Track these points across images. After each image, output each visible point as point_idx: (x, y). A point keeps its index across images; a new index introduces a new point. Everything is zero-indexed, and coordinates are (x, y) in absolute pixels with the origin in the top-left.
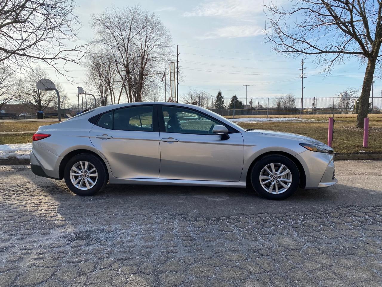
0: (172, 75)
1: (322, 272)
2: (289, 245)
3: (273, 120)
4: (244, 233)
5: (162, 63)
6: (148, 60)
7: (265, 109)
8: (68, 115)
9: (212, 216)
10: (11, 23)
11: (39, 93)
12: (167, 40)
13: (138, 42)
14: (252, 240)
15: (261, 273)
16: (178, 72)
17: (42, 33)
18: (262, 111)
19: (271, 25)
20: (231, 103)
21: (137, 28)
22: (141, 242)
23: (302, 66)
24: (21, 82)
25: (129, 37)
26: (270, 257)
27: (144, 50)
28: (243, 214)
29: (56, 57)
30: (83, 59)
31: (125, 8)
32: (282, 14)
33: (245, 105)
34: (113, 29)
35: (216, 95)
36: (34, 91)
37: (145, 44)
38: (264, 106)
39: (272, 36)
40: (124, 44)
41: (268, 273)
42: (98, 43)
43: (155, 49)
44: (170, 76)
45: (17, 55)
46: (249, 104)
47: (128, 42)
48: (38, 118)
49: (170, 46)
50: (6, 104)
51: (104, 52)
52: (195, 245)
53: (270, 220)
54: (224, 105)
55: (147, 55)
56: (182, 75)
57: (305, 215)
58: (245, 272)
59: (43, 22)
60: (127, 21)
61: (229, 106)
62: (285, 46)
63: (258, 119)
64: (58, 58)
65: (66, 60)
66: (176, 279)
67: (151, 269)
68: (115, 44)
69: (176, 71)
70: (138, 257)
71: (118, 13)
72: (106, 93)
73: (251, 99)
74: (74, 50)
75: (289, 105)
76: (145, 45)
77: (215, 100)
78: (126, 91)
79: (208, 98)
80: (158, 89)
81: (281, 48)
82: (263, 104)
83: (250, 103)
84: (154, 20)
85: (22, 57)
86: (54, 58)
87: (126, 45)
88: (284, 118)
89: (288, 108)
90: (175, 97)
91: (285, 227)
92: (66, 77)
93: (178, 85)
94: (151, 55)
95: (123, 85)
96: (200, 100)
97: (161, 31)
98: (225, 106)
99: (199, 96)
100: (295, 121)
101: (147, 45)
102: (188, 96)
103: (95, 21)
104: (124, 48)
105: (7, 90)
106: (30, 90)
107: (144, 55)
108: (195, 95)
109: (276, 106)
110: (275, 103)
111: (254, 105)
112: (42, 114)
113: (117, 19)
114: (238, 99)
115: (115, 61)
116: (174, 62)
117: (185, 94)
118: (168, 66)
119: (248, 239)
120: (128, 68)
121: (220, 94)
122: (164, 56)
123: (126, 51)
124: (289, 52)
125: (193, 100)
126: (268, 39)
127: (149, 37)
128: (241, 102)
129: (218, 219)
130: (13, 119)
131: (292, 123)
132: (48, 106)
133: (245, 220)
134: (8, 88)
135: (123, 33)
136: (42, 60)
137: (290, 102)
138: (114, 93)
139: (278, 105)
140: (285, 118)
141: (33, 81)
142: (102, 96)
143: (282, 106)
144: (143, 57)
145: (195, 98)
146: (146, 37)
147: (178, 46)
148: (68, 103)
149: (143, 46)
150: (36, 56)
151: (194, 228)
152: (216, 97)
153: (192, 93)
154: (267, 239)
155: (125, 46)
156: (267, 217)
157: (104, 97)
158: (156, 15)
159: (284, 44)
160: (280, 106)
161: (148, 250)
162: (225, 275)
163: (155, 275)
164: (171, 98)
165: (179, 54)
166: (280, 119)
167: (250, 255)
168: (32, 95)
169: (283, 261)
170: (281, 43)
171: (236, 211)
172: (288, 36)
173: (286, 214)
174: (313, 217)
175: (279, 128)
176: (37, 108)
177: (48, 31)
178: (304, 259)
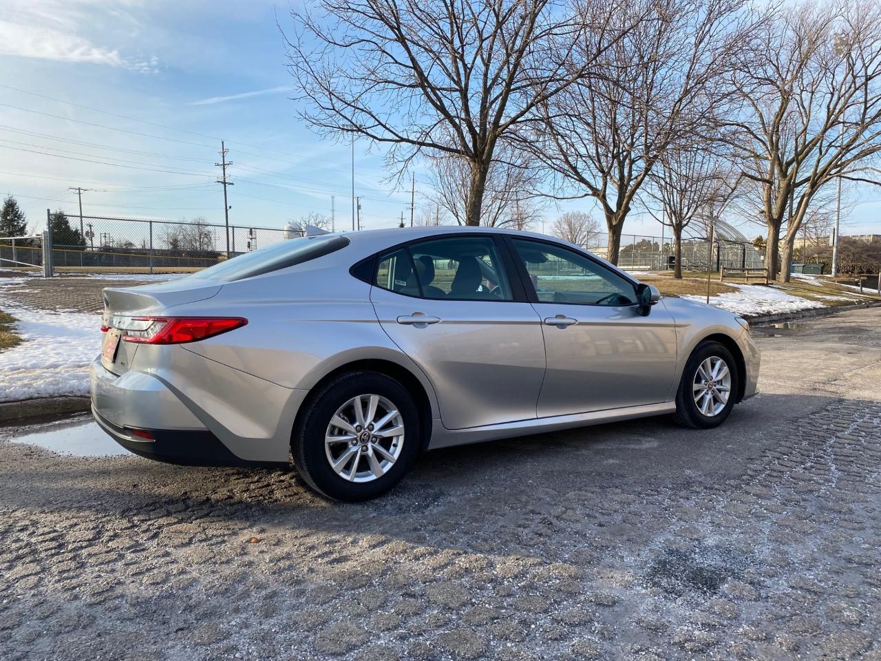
7: (139, 252)
23: (223, 157)
32: (330, 42)
75: (198, 245)
82: (134, 239)
89: (197, 251)
121: (10, 206)
137: (200, 237)
139: (172, 243)
143: (183, 246)
160: (178, 246)
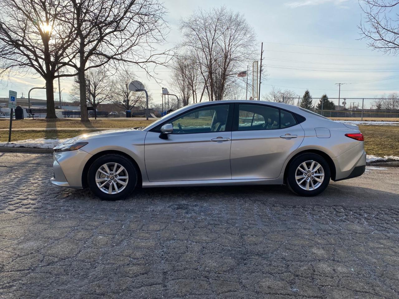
0: (255, 74)
1: (382, 250)
2: (357, 230)
3: (368, 123)
4: (317, 218)
5: (245, 62)
6: (231, 60)
8: (153, 115)
9: (289, 204)
10: (113, 32)
11: (127, 94)
12: (252, 39)
13: (222, 42)
14: (323, 224)
15: (327, 245)
16: (261, 71)
17: (135, 38)
18: (357, 113)
19: (368, 20)
20: (320, 103)
21: (222, 29)
22: (227, 215)
24: (113, 83)
25: (213, 38)
26: (337, 236)
27: (227, 50)
28: (318, 205)
29: (148, 61)
30: (171, 62)
31: (211, 10)
32: (382, 7)
33: (337, 106)
34: (199, 30)
35: (302, 95)
36: (123, 91)
37: (228, 44)
38: (360, 108)
39: (368, 32)
40: (209, 45)
41: (333, 246)
42: (184, 45)
43: (238, 49)
44: (252, 75)
45: (115, 60)
46: (341, 105)
47: (213, 43)
48: (127, 117)
49: (255, 44)
50: (100, 103)
51: (189, 53)
52: (271, 222)
53: (343, 211)
54: (312, 105)
55: (230, 55)
56: (265, 73)
57: (380, 211)
58: (313, 242)
59: (137, 28)
60: (213, 22)
61: (317, 107)
62: (384, 41)
63: (350, 122)
64: (149, 62)
65: (156, 63)
66: (256, 240)
67: (237, 232)
68: (200, 46)
69: (259, 69)
70: (226, 224)
71: (204, 15)
72: (188, 93)
73: (345, 100)
74: (164, 53)
75: (392, 107)
76: (229, 46)
77: (301, 100)
78: (208, 92)
79: (293, 98)
80: (240, 88)
81: (379, 44)
82: (359, 105)
83: (343, 103)
84: (238, 19)
85: (119, 61)
86: (146, 62)
87: (211, 46)
88: (382, 121)
89: (391, 110)
90: (257, 97)
91: (357, 218)
92: (155, 79)
93: (261, 84)
94: (234, 55)
95: (205, 85)
96: (283, 100)
97: (246, 30)
98: (312, 107)
99: (284, 96)
100: (396, 125)
101: (231, 45)
102: (270, 96)
103: (183, 25)
104: (207, 49)
105: (101, 91)
106: (120, 90)
107: (228, 55)
108: (278, 95)
109: (375, 108)
110: (375, 104)
111: (347, 106)
112: (130, 113)
113: (202, 21)
114: (329, 100)
115: (200, 63)
116: (258, 62)
117: (268, 94)
118: (251, 65)
119: (320, 223)
120: (211, 69)
121: (307, 93)
122: (247, 56)
123: (210, 52)
124: (389, 47)
125: (276, 100)
126: (364, 35)
127: (233, 37)
128: (332, 102)
129: (294, 207)
130: (106, 117)
131: (390, 127)
132: (135, 106)
133: (319, 210)
134: (102, 88)
135: (208, 34)
136: (136, 64)
137: (394, 103)
138: (196, 94)
139: (377, 106)
140: (384, 121)
141: (122, 83)
142: (184, 97)
143: (383, 107)
144: (226, 57)
145: (278, 97)
146: (230, 37)
147: (262, 43)
148: (151, 103)
149: (227, 46)
150: (129, 60)
151: (272, 211)
152: (302, 97)
153: (276, 92)
154: (338, 224)
155: (209, 47)
156: (341, 209)
157: (186, 97)
158: (241, 14)
159: (383, 39)
160: (381, 107)
161: (234, 221)
162: (296, 242)
163: (239, 236)
164: (252, 98)
165: (263, 51)
166: (377, 122)
167: (319, 233)
168: (122, 96)
169: (349, 239)
170: (380, 38)
171: (312, 202)
172: (388, 30)
173: (361, 209)
174: (389, 213)
175: (373, 132)
176: (125, 107)
177: (140, 36)
178: (369, 240)
